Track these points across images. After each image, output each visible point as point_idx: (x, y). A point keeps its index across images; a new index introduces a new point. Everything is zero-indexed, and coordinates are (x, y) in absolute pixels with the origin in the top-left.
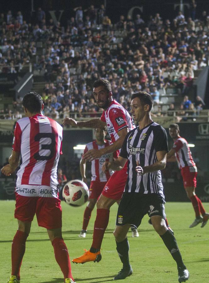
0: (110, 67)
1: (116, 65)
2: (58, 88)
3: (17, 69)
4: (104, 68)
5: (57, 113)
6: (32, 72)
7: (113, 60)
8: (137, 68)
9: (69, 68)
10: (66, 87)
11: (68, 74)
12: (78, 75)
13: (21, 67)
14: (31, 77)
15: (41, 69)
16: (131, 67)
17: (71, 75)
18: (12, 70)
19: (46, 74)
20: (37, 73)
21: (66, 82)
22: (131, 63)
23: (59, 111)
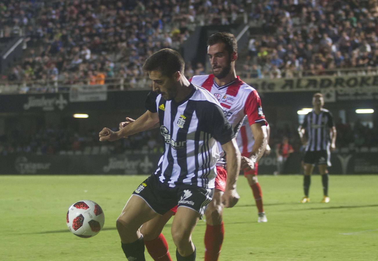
0: (340, 16)
1: (347, 13)
2: (279, 42)
3: (229, 19)
4: (332, 17)
5: (278, 71)
6: (248, 24)
7: (344, 7)
8: (372, 15)
9: (292, 17)
10: (288, 41)
11: (290, 25)
12: (301, 25)
13: (234, 17)
14: (246, 29)
15: (258, 19)
16: (365, 15)
17: (294, 25)
18: (224, 21)
19: (264, 25)
20: (253, 24)
21: (288, 34)
22: (365, 10)
23: (280, 68)
